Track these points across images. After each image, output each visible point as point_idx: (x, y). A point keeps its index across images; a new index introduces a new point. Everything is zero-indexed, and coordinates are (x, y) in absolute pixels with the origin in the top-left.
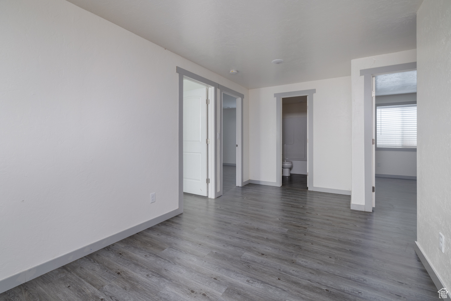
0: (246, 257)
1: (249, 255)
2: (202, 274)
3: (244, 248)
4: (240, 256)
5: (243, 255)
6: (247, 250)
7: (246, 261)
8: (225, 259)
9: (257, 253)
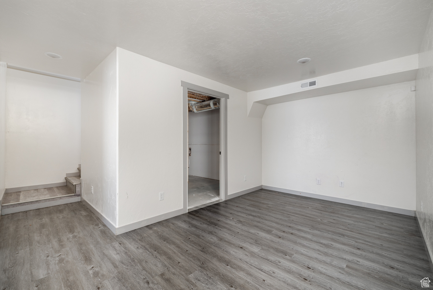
0: (257, 248)
1: (254, 249)
2: (291, 241)
3: (257, 256)
4: (262, 249)
5: (259, 249)
6: (255, 254)
7: (258, 245)
8: (276, 248)
9: (246, 249)
